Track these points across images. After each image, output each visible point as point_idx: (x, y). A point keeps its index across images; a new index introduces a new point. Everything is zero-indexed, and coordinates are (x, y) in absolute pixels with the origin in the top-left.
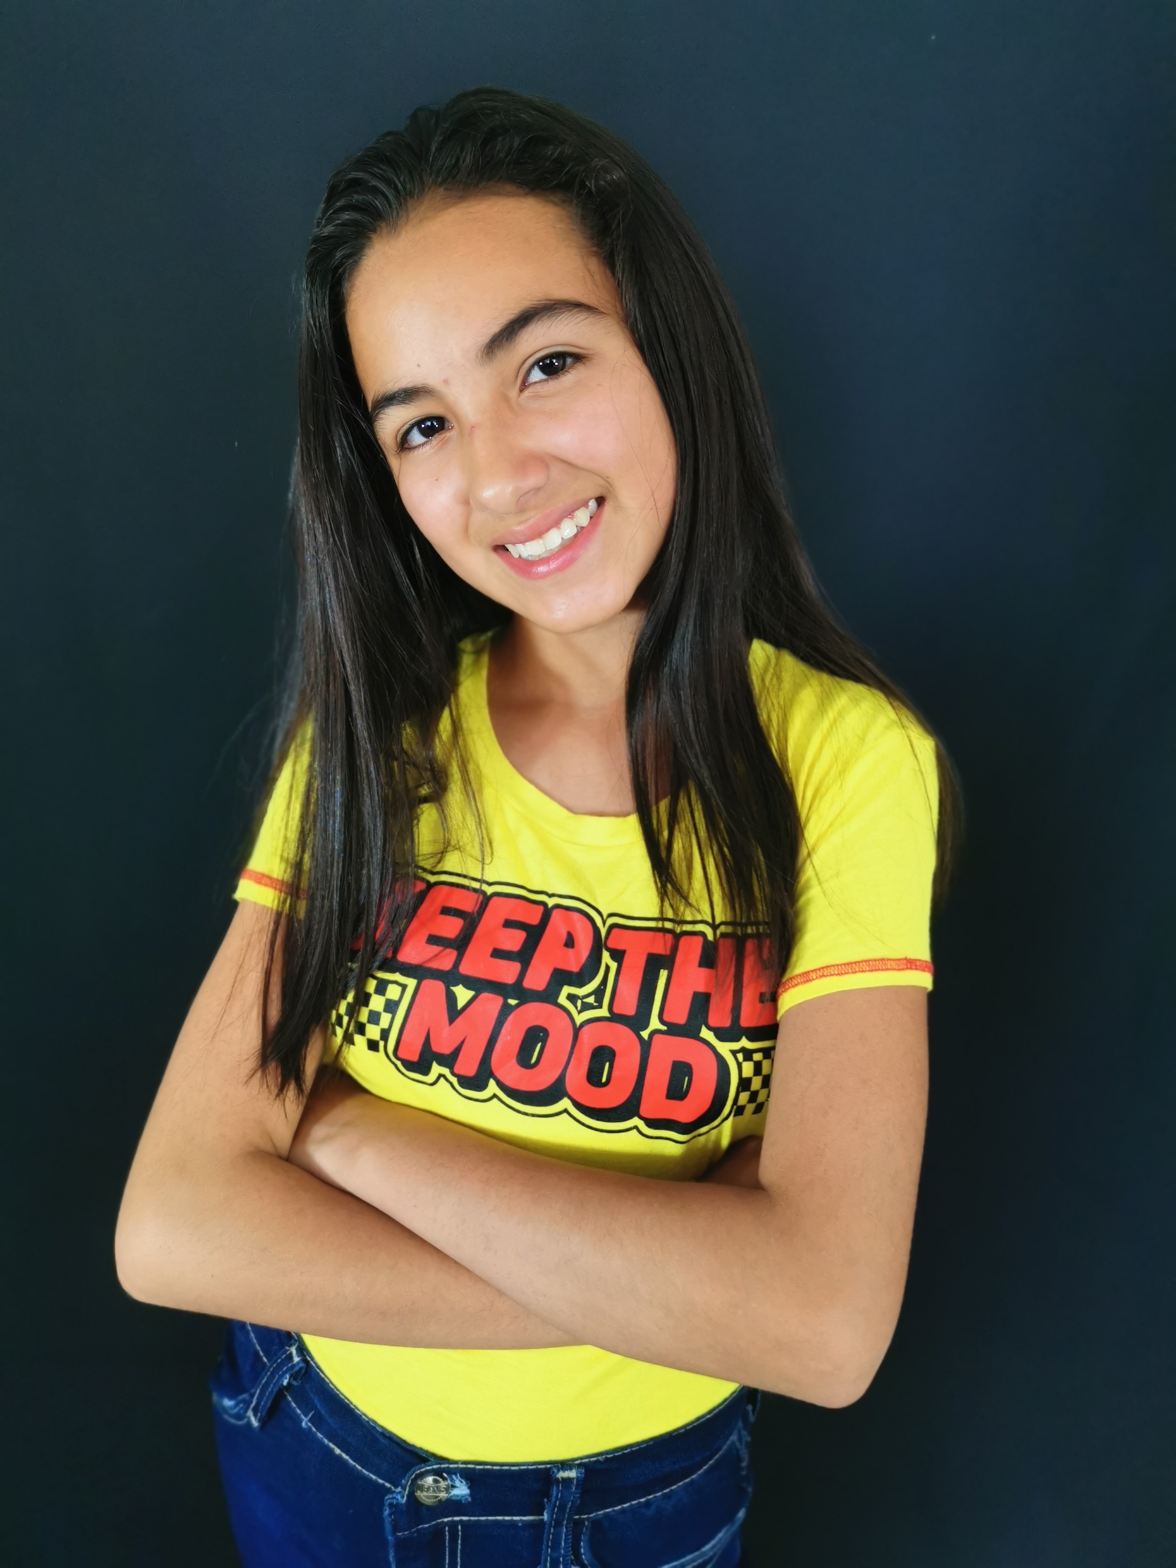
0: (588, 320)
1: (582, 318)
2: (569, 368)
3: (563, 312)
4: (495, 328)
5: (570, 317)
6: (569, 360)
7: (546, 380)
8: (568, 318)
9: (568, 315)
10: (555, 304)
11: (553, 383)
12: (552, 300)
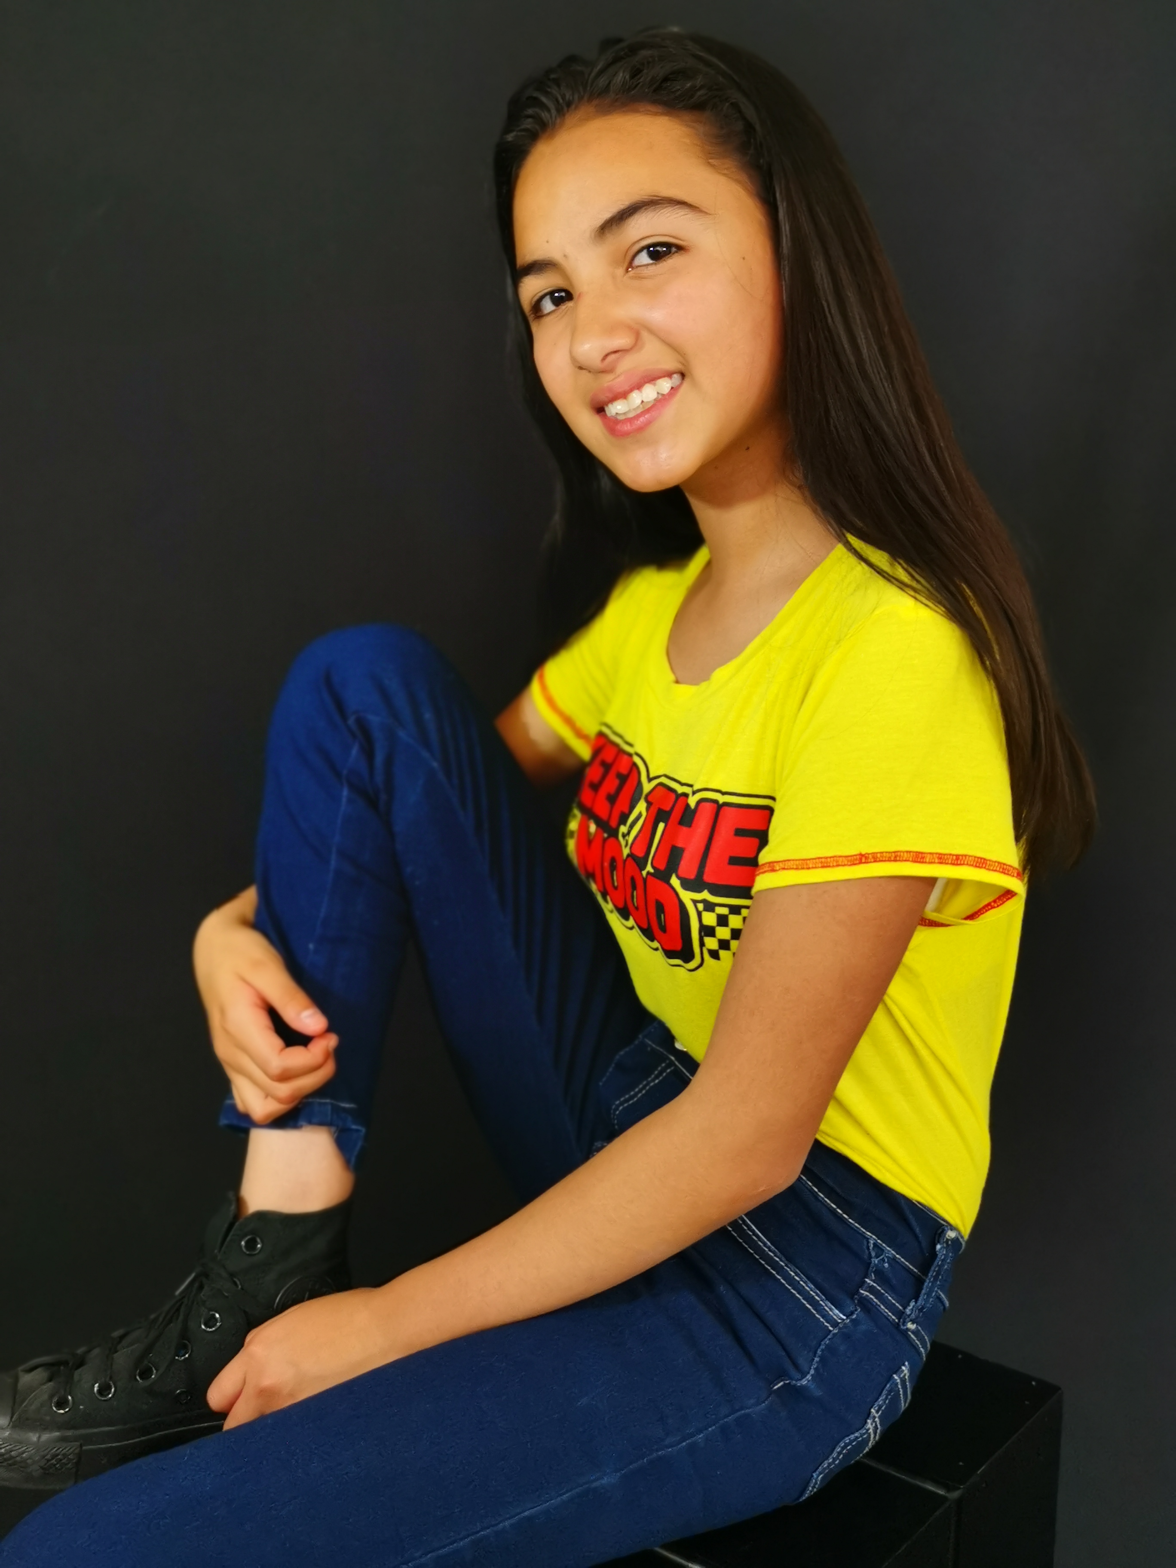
0: (689, 216)
1: (683, 213)
2: (674, 253)
3: (666, 207)
4: (607, 215)
5: (672, 212)
6: (674, 249)
7: (652, 264)
9: (670, 210)
10: (660, 200)
11: (654, 266)
12: (658, 197)
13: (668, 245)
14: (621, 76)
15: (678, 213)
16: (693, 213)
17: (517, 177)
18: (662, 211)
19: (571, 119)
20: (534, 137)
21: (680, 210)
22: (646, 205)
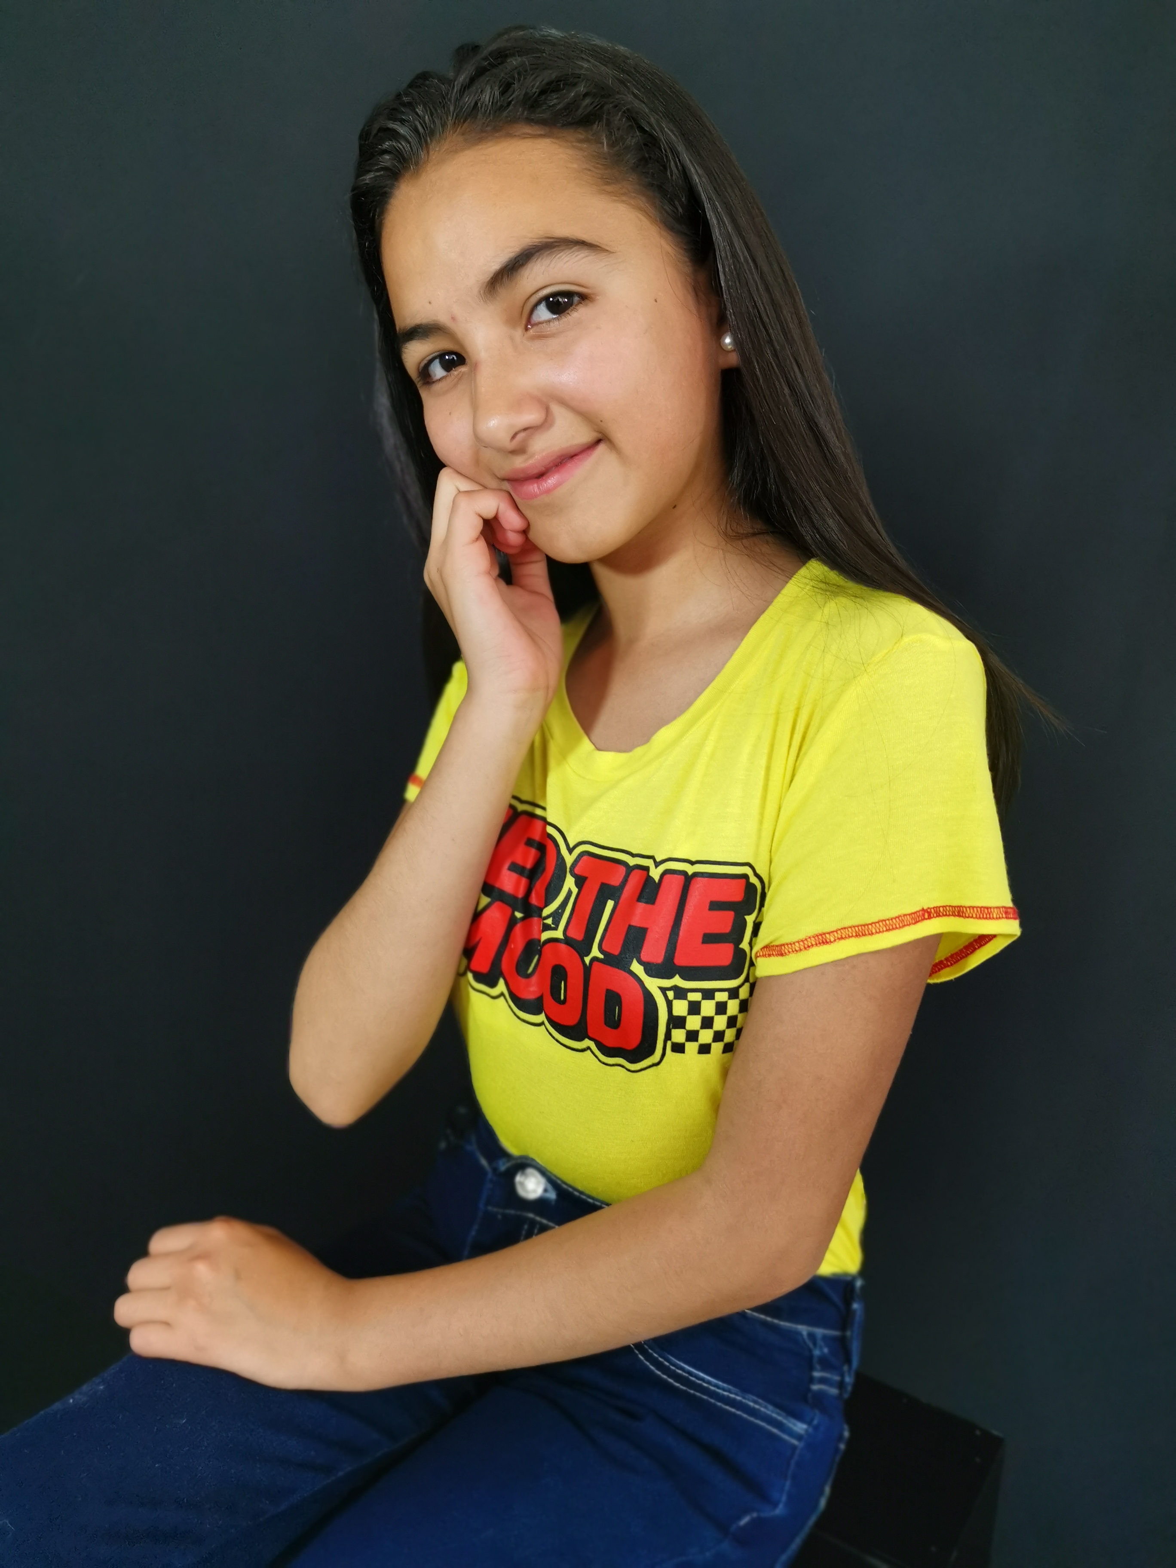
0: (589, 258)
1: (582, 255)
2: (577, 305)
3: (563, 250)
4: (495, 266)
5: (570, 255)
6: (576, 299)
7: (553, 319)
8: (569, 255)
9: (567, 253)
10: (556, 242)
11: (556, 323)
12: (553, 238)
13: (569, 294)
14: (488, 94)
15: (576, 256)
16: (594, 254)
17: (381, 224)
18: (558, 256)
19: (436, 151)
20: (395, 175)
21: (579, 253)
22: (538, 251)
